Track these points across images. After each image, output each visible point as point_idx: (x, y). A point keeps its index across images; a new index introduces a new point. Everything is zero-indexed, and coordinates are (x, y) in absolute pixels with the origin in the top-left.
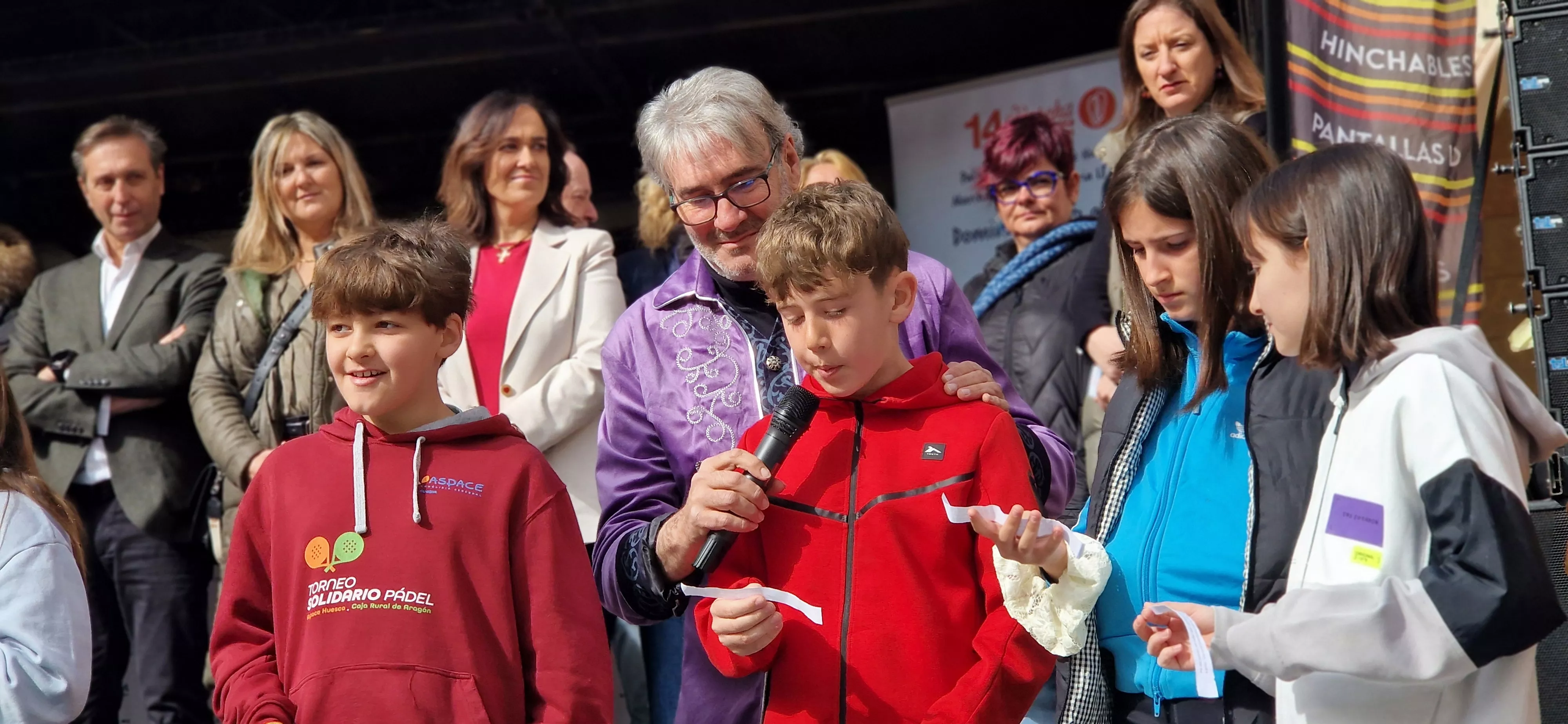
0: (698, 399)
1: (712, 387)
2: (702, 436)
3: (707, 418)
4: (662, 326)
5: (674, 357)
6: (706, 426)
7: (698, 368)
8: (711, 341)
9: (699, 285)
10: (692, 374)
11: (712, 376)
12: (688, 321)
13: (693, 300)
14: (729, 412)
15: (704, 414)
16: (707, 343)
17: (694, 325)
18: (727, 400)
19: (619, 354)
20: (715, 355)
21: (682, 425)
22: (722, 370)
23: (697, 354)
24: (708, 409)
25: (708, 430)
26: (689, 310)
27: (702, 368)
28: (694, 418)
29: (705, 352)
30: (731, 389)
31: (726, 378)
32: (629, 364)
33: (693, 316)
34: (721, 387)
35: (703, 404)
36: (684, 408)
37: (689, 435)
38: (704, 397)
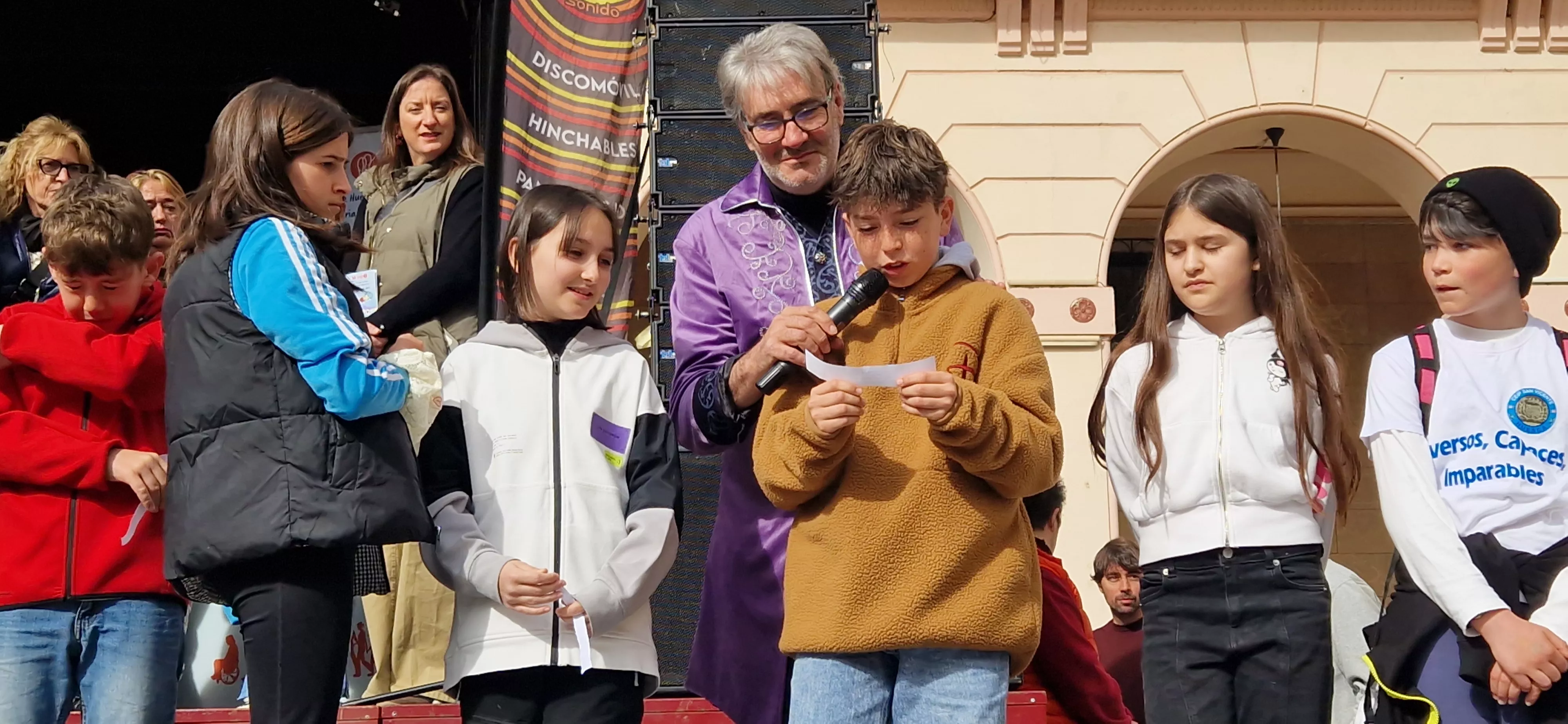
0: (762, 281)
1: (772, 273)
2: (766, 308)
3: (768, 296)
4: (729, 225)
5: (740, 248)
6: (769, 301)
7: (760, 258)
8: (770, 237)
9: (761, 195)
10: (755, 263)
11: (771, 265)
12: (751, 222)
13: (755, 206)
14: (785, 292)
15: (767, 293)
16: (767, 240)
17: (756, 226)
18: (784, 283)
19: (693, 244)
20: (774, 249)
21: (749, 299)
22: (779, 260)
23: (759, 248)
24: (769, 289)
25: (770, 304)
26: (751, 214)
27: (763, 259)
28: (758, 294)
29: (766, 246)
30: (787, 276)
31: (783, 266)
32: (701, 251)
33: (755, 219)
34: (779, 273)
35: (765, 285)
36: (750, 286)
37: (755, 306)
38: (766, 280)
